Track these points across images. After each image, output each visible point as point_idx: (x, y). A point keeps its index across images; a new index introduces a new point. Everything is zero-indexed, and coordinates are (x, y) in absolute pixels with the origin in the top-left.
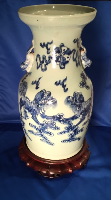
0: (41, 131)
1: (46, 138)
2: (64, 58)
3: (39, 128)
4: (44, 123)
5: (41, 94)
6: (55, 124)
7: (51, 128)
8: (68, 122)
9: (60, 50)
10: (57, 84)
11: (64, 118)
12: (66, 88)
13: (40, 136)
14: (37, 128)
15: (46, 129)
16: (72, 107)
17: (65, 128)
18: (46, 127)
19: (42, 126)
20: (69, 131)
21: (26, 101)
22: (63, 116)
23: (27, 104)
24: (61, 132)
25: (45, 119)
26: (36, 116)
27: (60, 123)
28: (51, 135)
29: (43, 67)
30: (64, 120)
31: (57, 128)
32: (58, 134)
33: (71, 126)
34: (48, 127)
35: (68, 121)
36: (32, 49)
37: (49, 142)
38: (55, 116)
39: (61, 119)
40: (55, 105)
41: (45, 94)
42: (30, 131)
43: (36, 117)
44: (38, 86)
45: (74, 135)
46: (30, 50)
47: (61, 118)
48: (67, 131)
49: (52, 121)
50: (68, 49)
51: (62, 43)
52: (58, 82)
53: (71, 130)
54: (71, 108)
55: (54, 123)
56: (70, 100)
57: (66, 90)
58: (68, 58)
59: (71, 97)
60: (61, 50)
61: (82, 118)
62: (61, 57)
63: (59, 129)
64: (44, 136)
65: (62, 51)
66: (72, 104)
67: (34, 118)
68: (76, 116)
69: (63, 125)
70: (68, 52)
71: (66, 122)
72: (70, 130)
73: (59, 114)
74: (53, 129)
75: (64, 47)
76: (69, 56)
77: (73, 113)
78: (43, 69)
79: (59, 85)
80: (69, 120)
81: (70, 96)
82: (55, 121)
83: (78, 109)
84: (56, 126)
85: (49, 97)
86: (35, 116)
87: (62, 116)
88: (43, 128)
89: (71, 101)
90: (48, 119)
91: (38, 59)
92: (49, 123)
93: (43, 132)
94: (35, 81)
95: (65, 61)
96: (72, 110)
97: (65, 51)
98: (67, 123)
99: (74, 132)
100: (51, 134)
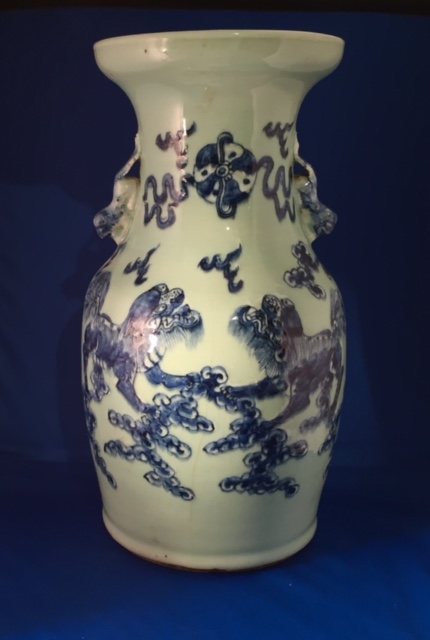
0: (148, 436)
1: (163, 466)
2: (234, 181)
3: (139, 425)
4: (158, 402)
5: (151, 298)
6: (195, 409)
7: (180, 423)
8: (244, 403)
9: (219, 156)
10: (205, 265)
11: (229, 384)
12: (236, 280)
13: (144, 458)
14: (133, 425)
15: (163, 428)
16: (256, 347)
17: (231, 427)
18: (162, 422)
19: (149, 416)
20: (245, 441)
21: (101, 329)
22: (225, 378)
23: (103, 340)
24: (215, 443)
25: (161, 389)
26: (130, 377)
27: (211, 404)
28: (182, 452)
29: (165, 215)
30: (228, 393)
31: (203, 425)
32: (205, 449)
33: (255, 421)
34: (171, 419)
35: (243, 399)
36: (131, 162)
37: (175, 484)
38: (195, 375)
39: (217, 390)
40: (197, 336)
41: (163, 296)
42: (111, 445)
43: (131, 381)
44: (144, 277)
45: (265, 462)
46: (127, 168)
47: (218, 384)
48: (239, 441)
49: (185, 394)
50: (247, 153)
51: (227, 130)
52: (210, 261)
53: (256, 440)
54: (253, 351)
55: (193, 405)
56: (249, 318)
57: (235, 288)
58: (246, 182)
59: (251, 311)
60: (223, 154)
61: (296, 397)
62: (221, 178)
63: (210, 429)
64: (158, 460)
65: (226, 158)
66: (256, 335)
67: (123, 386)
68: (273, 385)
69: (223, 412)
70: (246, 163)
71: (235, 404)
72: (251, 440)
73: (210, 368)
74: (187, 428)
75: (231, 145)
76: (251, 178)
77: (260, 369)
78: (164, 221)
79: (214, 271)
80: (247, 395)
81: (248, 308)
82: (195, 397)
83: (278, 359)
84: (198, 416)
85: (176, 307)
86: (128, 381)
87: (221, 376)
88: (153, 425)
89: (252, 325)
90: (170, 387)
91: (150, 192)
92: (174, 401)
93: (153, 439)
94: (137, 262)
95: (236, 192)
96: (258, 356)
97: (237, 159)
98: (239, 405)
99: (266, 451)
100: (182, 448)
